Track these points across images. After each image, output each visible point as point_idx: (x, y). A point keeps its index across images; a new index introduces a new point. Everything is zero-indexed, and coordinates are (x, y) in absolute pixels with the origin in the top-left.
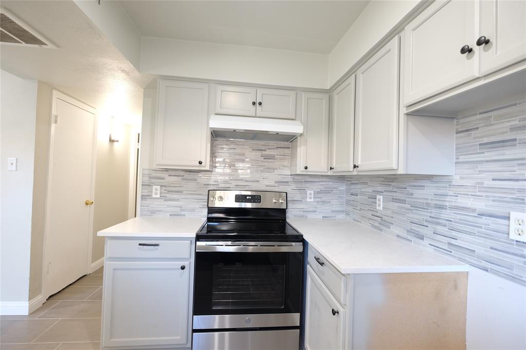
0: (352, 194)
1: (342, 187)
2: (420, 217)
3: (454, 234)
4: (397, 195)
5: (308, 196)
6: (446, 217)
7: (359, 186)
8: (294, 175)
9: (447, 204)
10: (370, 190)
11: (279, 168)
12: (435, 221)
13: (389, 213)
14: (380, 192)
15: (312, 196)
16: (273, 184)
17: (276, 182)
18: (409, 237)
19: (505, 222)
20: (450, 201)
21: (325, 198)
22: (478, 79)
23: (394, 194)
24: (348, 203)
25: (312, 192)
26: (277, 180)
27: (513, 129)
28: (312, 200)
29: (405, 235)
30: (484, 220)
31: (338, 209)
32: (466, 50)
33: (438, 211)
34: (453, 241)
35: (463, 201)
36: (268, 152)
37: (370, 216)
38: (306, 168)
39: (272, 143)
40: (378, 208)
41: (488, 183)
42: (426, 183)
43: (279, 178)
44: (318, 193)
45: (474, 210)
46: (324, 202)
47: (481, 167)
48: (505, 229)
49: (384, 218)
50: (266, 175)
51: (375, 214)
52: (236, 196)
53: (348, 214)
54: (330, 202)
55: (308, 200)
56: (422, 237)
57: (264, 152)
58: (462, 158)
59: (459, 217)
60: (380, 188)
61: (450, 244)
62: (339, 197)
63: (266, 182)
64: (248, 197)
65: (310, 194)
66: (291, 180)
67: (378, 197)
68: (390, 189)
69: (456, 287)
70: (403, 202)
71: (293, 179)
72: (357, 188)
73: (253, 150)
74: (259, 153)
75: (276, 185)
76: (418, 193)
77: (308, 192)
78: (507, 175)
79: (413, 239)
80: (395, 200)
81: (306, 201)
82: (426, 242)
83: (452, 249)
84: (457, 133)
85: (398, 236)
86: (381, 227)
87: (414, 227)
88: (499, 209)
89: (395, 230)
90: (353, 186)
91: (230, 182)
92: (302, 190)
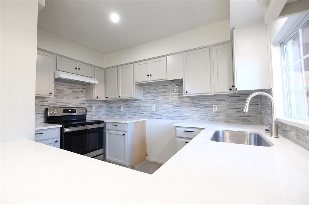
0: (110, 107)
1: (105, 105)
2: (135, 110)
3: (143, 112)
4: (129, 105)
5: (93, 109)
6: (141, 109)
7: (113, 104)
8: (87, 100)
9: (142, 106)
10: (118, 105)
11: (81, 97)
12: (139, 110)
13: (126, 111)
14: (122, 105)
15: (95, 109)
16: (78, 104)
17: (79, 103)
18: (132, 117)
19: (152, 108)
20: (142, 105)
21: (99, 109)
22: (149, 81)
23: (127, 105)
24: (108, 111)
25: (95, 107)
26: (80, 103)
27: (153, 90)
28: (95, 111)
29: (131, 116)
30: (149, 108)
31: (104, 114)
32: (148, 75)
33: (139, 108)
34: (143, 114)
35: (145, 105)
36: (76, 90)
37: (119, 114)
38: (97, 97)
39: (77, 86)
40: (122, 110)
41: (149, 100)
42: (137, 101)
43: (81, 102)
44: (97, 108)
45: (147, 106)
46: (99, 111)
47: (148, 97)
48: (151, 109)
49: (124, 113)
50: (75, 100)
51: (120, 112)
52: (63, 110)
53: (107, 115)
54: (101, 111)
55: (93, 111)
56: (136, 116)
57: (74, 90)
58: (144, 95)
59: (144, 108)
60: (122, 104)
61: (142, 115)
62: (104, 109)
63: (75, 104)
64: (69, 111)
65: (94, 108)
66: (86, 102)
67: (121, 107)
68: (126, 104)
69: (144, 124)
70: (130, 107)
71: (87, 102)
72: (113, 105)
73: (68, 88)
74: (71, 90)
75: (80, 105)
76: (134, 104)
77: (93, 107)
78: (152, 99)
79: (134, 117)
80: (127, 107)
81: (92, 112)
82: (137, 116)
83: (143, 116)
84: (143, 89)
85: (129, 117)
86: (123, 116)
87: (134, 113)
88: (150, 106)
89: (127, 116)
90: (110, 104)
91: (56, 104)
92: (91, 107)
